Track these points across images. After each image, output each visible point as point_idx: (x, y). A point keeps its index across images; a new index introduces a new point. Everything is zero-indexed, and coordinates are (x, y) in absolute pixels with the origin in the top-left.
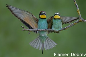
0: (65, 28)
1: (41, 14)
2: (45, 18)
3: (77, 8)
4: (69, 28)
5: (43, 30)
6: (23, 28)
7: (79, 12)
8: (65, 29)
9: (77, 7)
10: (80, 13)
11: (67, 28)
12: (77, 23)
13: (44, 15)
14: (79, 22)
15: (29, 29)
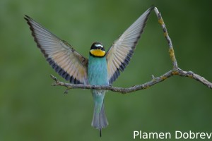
1: (93, 47)
3: (169, 46)
4: (150, 86)
6: (55, 79)
7: (173, 54)
8: (142, 88)
9: (169, 42)
10: (174, 57)
11: (146, 87)
12: (168, 77)
14: (172, 75)
15: (67, 84)
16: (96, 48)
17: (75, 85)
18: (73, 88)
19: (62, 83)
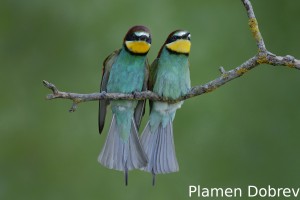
0: (206, 87)
2: (144, 54)
4: (218, 86)
5: (122, 95)
6: (52, 89)
7: (257, 28)
8: (204, 91)
9: (248, 8)
10: (259, 33)
11: (211, 88)
13: (144, 42)
15: (73, 94)
16: (137, 38)
17: (86, 95)
18: (85, 101)
19: (64, 94)
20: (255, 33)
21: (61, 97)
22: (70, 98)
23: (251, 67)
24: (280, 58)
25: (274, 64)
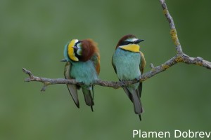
3: (170, 26)
6: (29, 74)
7: (176, 36)
9: (170, 22)
10: (178, 40)
11: (144, 79)
14: (176, 62)
15: (44, 79)
17: (53, 80)
18: (52, 84)
19: (38, 78)
20: (175, 40)
21: (35, 80)
22: (42, 81)
23: (171, 65)
24: (192, 59)
25: (188, 63)
